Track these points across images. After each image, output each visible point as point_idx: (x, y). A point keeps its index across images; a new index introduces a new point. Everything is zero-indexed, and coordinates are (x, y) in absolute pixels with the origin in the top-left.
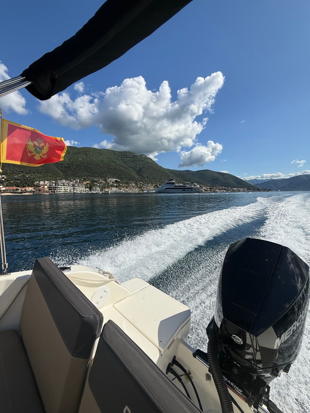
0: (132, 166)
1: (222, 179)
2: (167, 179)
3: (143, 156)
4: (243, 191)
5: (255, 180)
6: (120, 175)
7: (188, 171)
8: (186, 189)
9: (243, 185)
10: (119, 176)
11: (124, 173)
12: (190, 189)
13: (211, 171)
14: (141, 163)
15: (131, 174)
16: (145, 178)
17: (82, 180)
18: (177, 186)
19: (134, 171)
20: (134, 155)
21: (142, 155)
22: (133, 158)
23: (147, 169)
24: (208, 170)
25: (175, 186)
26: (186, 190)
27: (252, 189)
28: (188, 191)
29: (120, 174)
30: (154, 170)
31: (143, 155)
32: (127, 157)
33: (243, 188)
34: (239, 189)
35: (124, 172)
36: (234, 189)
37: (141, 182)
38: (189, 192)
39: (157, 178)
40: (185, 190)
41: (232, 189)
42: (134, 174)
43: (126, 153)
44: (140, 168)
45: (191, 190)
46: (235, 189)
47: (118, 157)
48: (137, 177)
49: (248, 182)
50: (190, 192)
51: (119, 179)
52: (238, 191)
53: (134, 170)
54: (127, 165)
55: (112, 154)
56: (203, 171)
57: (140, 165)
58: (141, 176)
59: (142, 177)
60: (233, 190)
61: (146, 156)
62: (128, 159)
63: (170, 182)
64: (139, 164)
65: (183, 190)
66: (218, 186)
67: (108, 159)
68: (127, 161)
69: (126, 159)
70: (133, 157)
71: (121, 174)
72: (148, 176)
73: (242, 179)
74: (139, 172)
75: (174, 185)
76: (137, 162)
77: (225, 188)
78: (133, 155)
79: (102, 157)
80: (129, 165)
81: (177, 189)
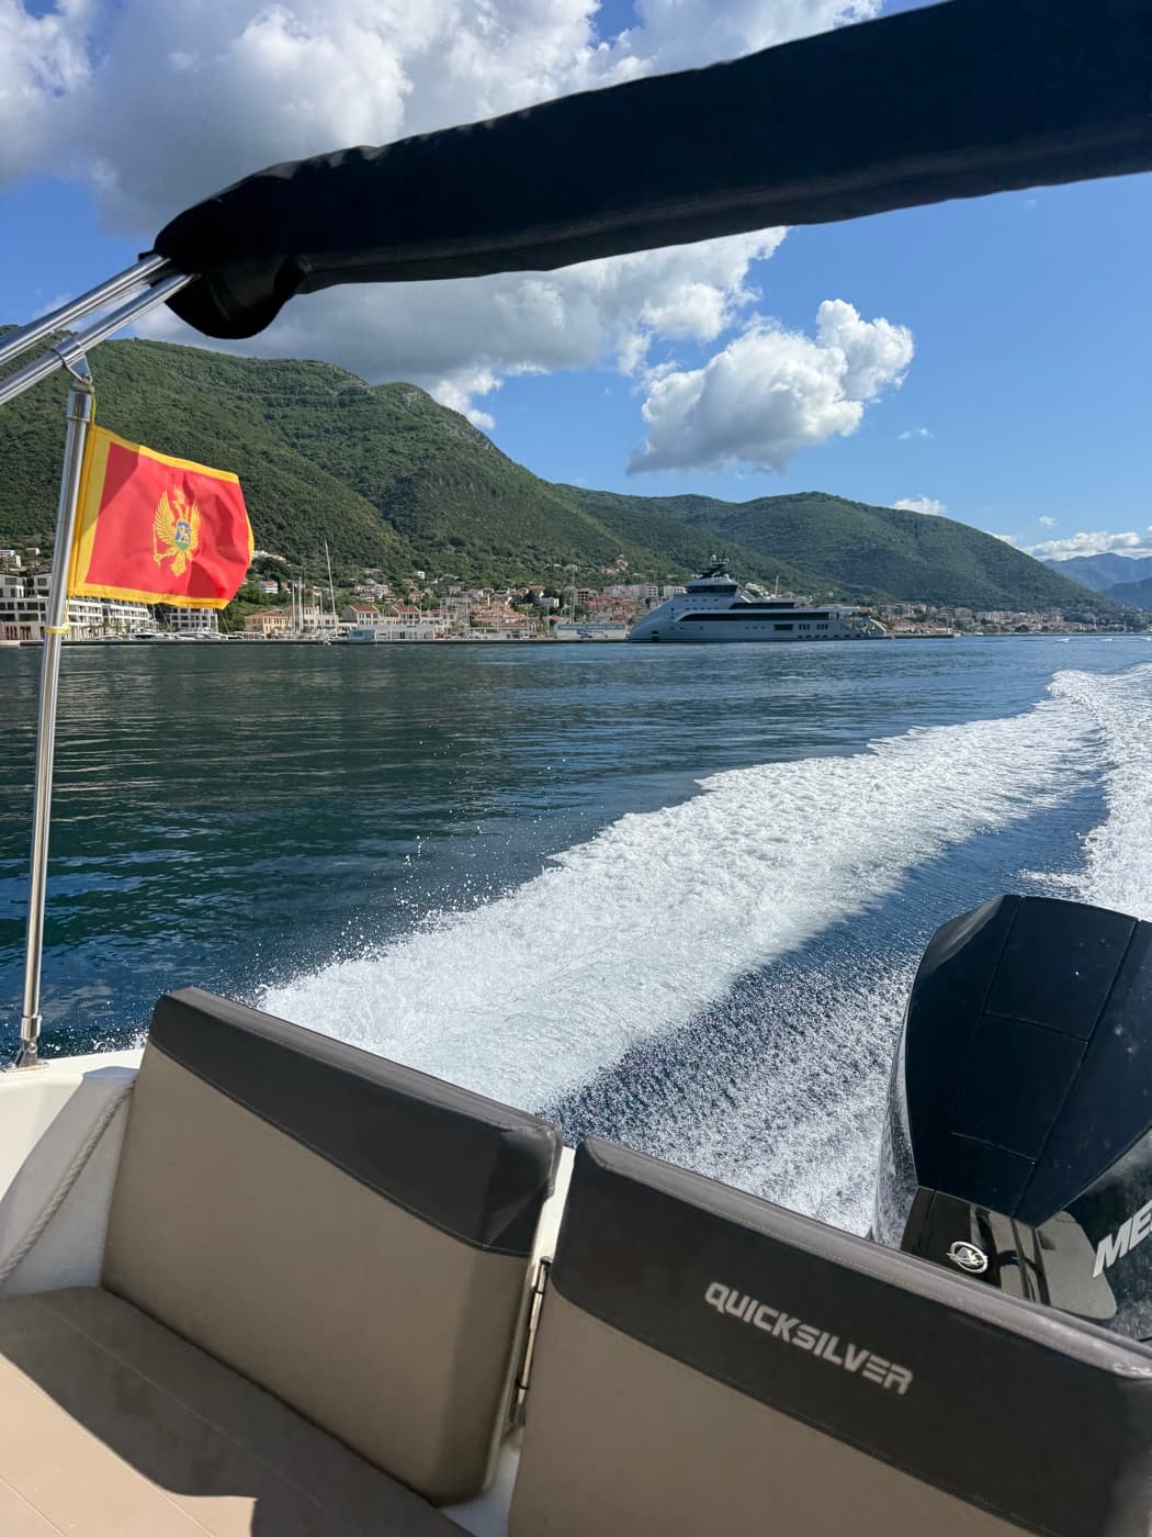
0: (347, 464)
1: (912, 556)
2: (577, 555)
3: (409, 397)
4: (1045, 629)
5: (1106, 559)
6: (281, 527)
7: (693, 502)
8: (796, 623)
9: (1037, 589)
10: (274, 527)
11: (305, 512)
12: (814, 623)
13: (844, 502)
14: (399, 446)
15: (350, 520)
16: (441, 544)
17: (38, 551)
18: (745, 605)
19: (361, 498)
20: (353, 391)
21: (399, 390)
22: (344, 412)
23: (448, 484)
24: (825, 498)
25: (735, 606)
26: (796, 628)
27: (1095, 619)
28: (804, 633)
29: (280, 519)
30: (494, 492)
31: (407, 388)
32: (304, 402)
33: (1040, 609)
34: (1021, 619)
35: (306, 507)
36: (988, 616)
37: (421, 574)
38: (808, 639)
39: (513, 550)
40: (789, 627)
41: (980, 615)
42: (366, 515)
43: (298, 372)
44: (401, 480)
45: (818, 627)
46: (995, 617)
47: (240, 398)
48: (388, 537)
49: (1069, 575)
50: (817, 638)
51: (281, 550)
52: (1018, 630)
53: (360, 491)
54: (312, 458)
55: (204, 380)
56: (789, 506)
57: (395, 458)
58: (414, 530)
59: (420, 542)
60: (984, 622)
61: (426, 397)
62: (310, 413)
63: (712, 581)
64: (392, 451)
65: (778, 627)
66: (892, 602)
67: (183, 415)
68: (305, 428)
69: (298, 411)
70: (342, 404)
71: (285, 515)
72: (456, 535)
73: (1028, 551)
74: (399, 502)
75: (732, 600)
76: (373, 436)
77: (934, 609)
78: (345, 385)
79: (137, 397)
80: (323, 454)
81: (746, 623)
